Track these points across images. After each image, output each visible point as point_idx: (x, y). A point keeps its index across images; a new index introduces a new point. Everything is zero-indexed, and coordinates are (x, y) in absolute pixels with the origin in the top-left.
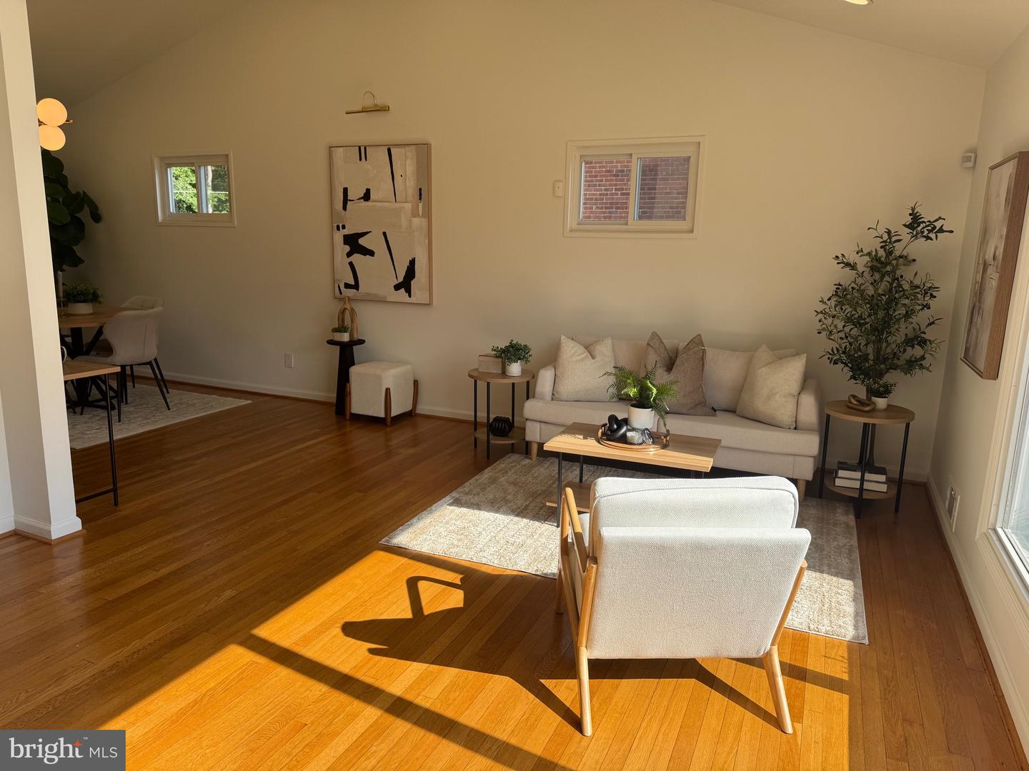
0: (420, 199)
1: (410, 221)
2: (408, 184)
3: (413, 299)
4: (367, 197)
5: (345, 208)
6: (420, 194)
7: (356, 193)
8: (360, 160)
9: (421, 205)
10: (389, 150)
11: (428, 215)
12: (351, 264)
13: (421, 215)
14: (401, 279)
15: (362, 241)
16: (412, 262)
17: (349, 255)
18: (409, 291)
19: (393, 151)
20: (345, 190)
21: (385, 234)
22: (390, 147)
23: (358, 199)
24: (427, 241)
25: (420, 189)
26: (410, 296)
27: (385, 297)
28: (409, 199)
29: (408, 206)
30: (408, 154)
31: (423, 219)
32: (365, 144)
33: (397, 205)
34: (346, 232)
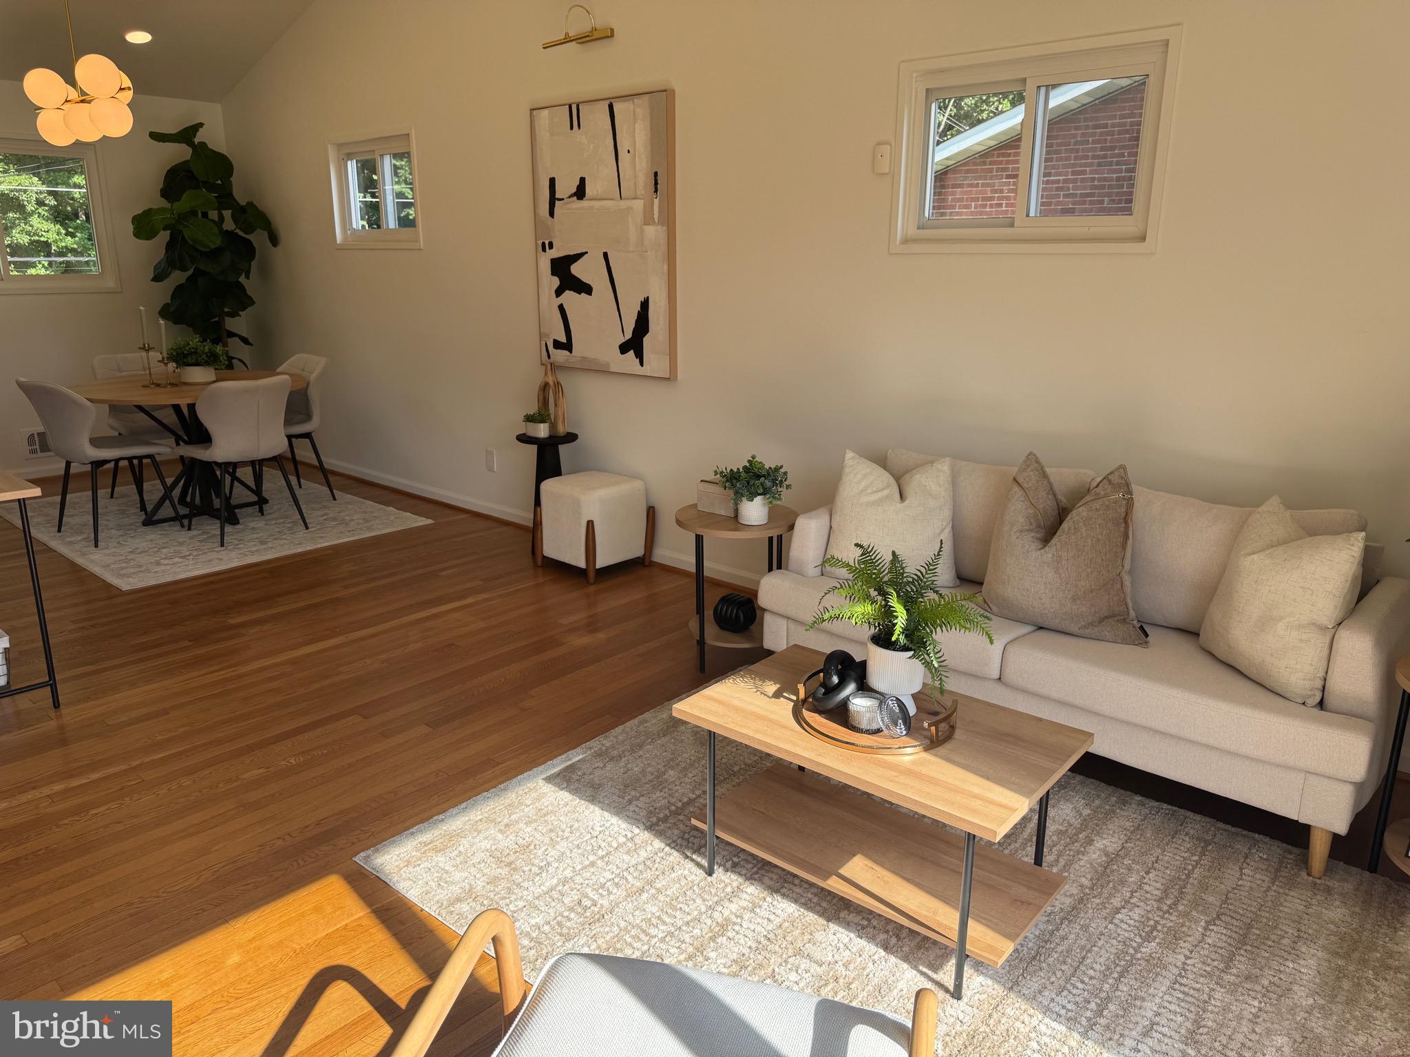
0: (656, 191)
1: (642, 232)
2: (637, 167)
3: (647, 370)
4: (580, 193)
5: (552, 214)
6: (656, 183)
7: (566, 187)
8: (572, 128)
9: (656, 202)
10: (611, 107)
11: (668, 219)
12: (561, 308)
13: (656, 220)
14: (629, 335)
15: (576, 269)
16: (645, 305)
17: (559, 292)
18: (639, 355)
19: (617, 108)
20: (552, 182)
21: (605, 255)
22: (612, 100)
23: (570, 197)
24: (666, 267)
25: (656, 174)
26: (642, 364)
27: (608, 365)
28: (639, 193)
29: (638, 205)
30: (638, 110)
31: (659, 227)
32: (578, 100)
33: (623, 204)
34: (555, 253)
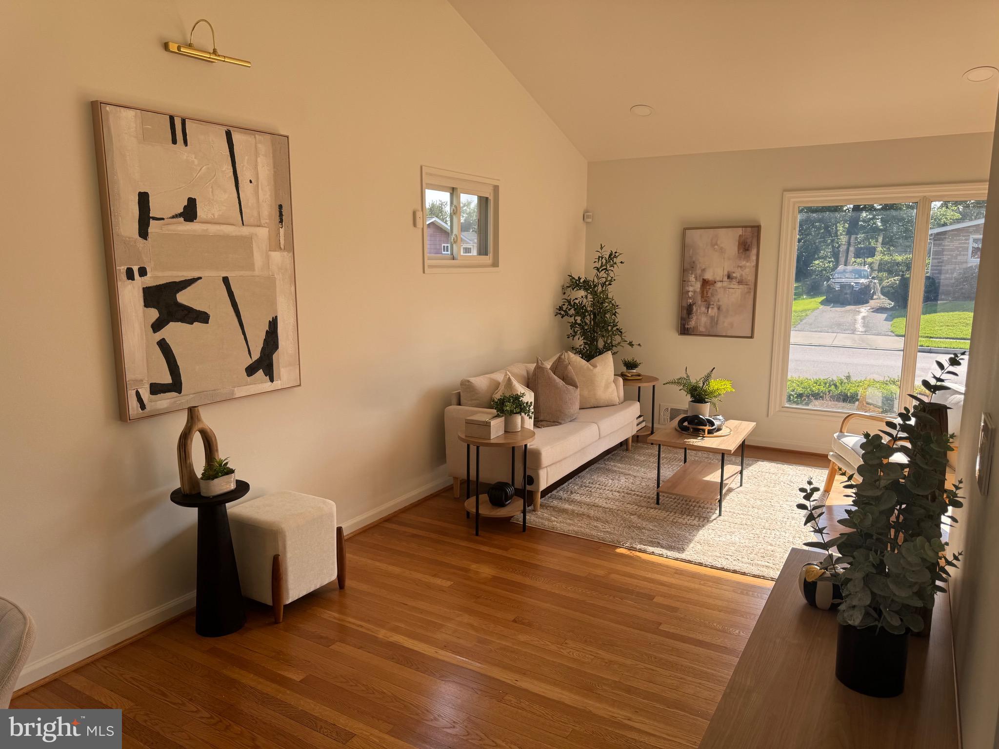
0: (281, 221)
1: (268, 257)
2: (261, 198)
3: (277, 384)
4: (190, 212)
5: (143, 233)
6: (281, 215)
7: (166, 205)
8: (174, 141)
9: (282, 231)
10: (229, 135)
12: (164, 346)
13: (283, 248)
14: (256, 355)
16: (273, 324)
17: (157, 326)
18: (270, 373)
19: (236, 137)
20: (144, 199)
21: (226, 280)
22: (231, 129)
23: (173, 217)
25: (280, 207)
26: (272, 380)
28: (263, 222)
29: (263, 233)
30: (259, 146)
31: (285, 253)
32: (184, 115)
33: (245, 231)
34: (150, 280)
